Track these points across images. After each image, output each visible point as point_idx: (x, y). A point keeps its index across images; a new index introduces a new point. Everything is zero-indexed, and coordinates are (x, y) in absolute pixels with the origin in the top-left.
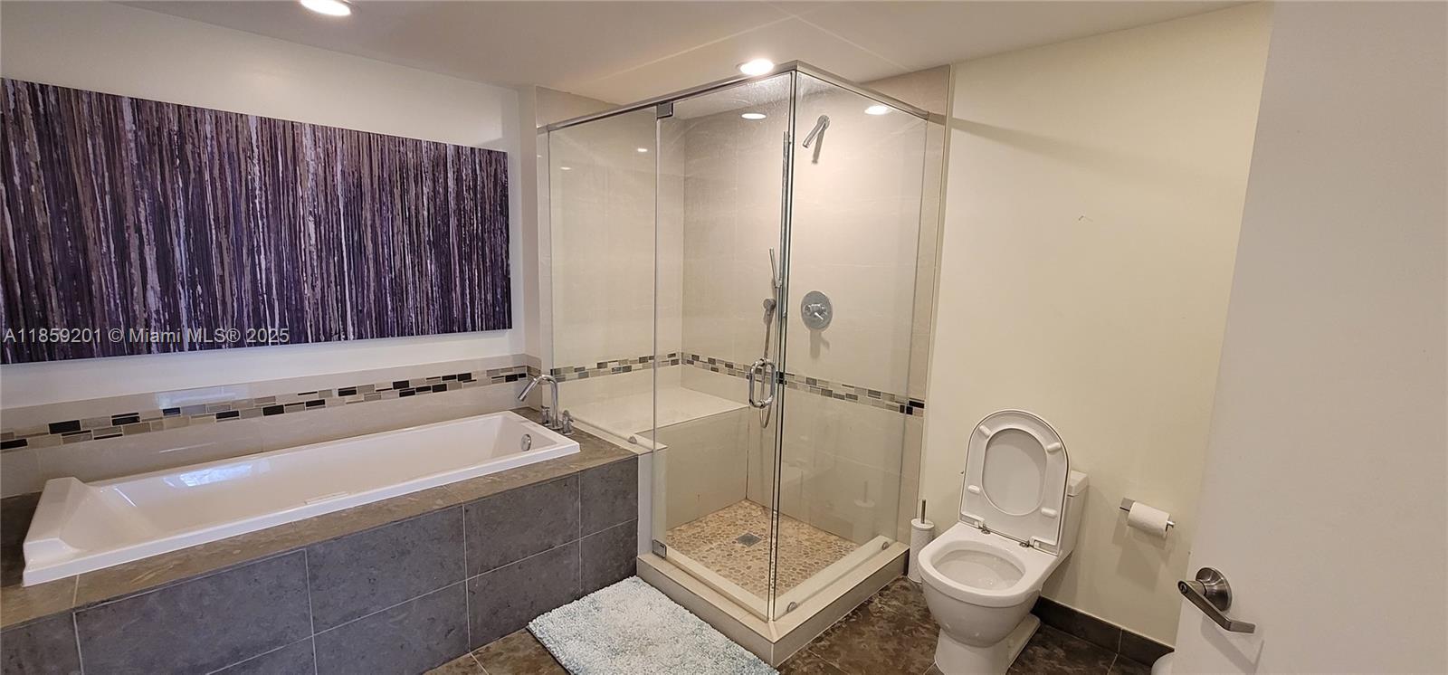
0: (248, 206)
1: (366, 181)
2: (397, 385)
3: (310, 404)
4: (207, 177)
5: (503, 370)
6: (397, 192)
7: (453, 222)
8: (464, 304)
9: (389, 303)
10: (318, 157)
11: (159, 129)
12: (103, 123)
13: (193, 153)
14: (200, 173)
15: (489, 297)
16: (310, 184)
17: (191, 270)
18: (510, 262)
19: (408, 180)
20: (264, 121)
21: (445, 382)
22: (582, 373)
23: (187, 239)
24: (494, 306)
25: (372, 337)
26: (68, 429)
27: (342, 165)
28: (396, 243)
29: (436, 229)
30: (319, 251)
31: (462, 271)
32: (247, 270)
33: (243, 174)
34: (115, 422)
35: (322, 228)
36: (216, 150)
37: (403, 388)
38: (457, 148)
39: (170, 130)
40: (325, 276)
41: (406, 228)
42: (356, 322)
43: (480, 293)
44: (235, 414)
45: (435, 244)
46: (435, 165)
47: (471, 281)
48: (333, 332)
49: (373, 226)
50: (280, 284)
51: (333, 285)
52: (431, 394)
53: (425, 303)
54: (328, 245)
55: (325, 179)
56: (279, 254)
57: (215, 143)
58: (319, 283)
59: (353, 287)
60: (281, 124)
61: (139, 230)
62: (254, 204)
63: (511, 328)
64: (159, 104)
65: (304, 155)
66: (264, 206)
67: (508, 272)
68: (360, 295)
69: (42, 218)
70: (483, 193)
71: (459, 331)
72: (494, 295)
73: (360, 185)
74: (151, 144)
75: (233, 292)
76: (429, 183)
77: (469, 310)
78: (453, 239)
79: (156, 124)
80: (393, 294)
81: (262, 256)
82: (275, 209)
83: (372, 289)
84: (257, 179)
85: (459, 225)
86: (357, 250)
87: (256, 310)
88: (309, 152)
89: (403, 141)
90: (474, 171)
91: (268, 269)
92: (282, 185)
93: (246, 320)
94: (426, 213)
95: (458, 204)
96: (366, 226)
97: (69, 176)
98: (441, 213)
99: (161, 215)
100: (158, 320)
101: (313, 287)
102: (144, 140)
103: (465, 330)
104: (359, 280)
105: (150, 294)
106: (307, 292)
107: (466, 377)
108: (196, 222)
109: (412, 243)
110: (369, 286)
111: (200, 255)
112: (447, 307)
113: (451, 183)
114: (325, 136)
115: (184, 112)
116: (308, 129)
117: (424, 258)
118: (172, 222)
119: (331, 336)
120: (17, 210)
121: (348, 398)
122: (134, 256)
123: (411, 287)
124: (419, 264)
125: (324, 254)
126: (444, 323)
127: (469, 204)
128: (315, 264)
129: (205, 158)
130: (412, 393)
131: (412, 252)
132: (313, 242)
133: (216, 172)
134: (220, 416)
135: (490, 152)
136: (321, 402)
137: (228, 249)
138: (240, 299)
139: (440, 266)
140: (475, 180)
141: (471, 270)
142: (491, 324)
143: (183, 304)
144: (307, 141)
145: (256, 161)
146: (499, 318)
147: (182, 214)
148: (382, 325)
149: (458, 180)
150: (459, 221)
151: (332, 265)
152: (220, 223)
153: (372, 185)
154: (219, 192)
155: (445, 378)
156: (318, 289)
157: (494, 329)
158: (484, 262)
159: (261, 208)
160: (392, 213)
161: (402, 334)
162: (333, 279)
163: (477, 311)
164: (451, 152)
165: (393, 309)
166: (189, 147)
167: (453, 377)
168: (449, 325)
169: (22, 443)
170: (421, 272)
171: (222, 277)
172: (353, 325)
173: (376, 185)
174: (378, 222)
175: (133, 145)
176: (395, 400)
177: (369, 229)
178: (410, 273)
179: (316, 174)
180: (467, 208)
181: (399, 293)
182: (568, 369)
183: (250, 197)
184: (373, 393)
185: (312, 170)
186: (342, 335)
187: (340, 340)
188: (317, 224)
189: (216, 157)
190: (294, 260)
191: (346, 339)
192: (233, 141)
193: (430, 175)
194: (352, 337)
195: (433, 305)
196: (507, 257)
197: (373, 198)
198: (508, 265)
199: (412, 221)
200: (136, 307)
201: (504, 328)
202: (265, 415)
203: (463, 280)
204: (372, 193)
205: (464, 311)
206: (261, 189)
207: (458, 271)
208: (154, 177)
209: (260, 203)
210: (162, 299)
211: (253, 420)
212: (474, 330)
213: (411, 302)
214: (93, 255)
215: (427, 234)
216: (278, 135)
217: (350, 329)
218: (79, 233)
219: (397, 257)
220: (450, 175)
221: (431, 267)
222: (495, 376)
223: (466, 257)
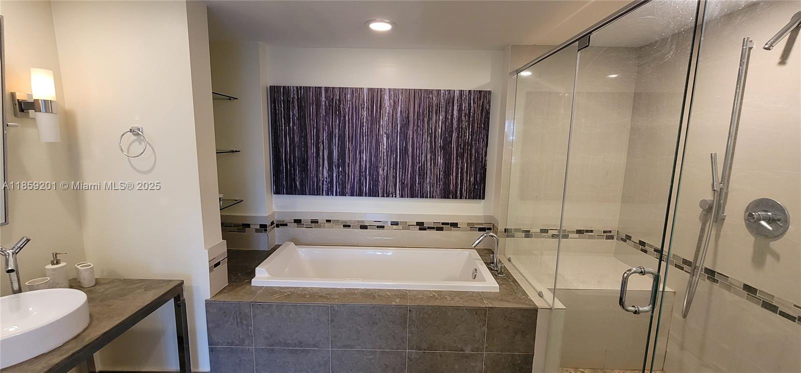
0: (361, 130)
1: (411, 115)
2: (418, 224)
3: (378, 227)
4: (347, 118)
5: (477, 224)
6: (426, 120)
7: (455, 135)
8: (457, 183)
9: (417, 179)
10: (390, 105)
11: (333, 99)
12: (316, 99)
13: (343, 108)
14: (345, 117)
15: (472, 179)
16: (386, 118)
17: (338, 160)
18: (487, 159)
19: (432, 113)
20: (370, 90)
21: (443, 226)
22: (527, 234)
23: (338, 147)
24: (474, 185)
25: (408, 197)
26: (298, 222)
27: (401, 107)
28: (423, 147)
29: (445, 140)
30: (387, 152)
31: (457, 164)
32: (358, 161)
33: (360, 116)
34: (312, 222)
35: (389, 140)
36: (351, 106)
37: (421, 226)
38: (461, 91)
39: (336, 99)
40: (389, 164)
41: (429, 139)
42: (401, 189)
43: (467, 176)
44: (349, 226)
45: (443, 148)
46: (447, 103)
47: (462, 169)
48: (390, 193)
49: (413, 139)
50: (370, 168)
51: (392, 169)
52: (434, 231)
53: (436, 181)
54: (391, 149)
55: (393, 115)
56: (371, 153)
57: (351, 103)
58: (386, 167)
59: (401, 170)
60: (376, 90)
61: (323, 144)
62: (363, 129)
63: (484, 198)
64: (333, 88)
65: (385, 104)
66: (366, 130)
67: (485, 165)
68: (404, 174)
69: (297, 139)
70: (474, 117)
71: (452, 198)
72: (475, 178)
73: (408, 118)
74: (330, 106)
75: (352, 171)
76: (443, 113)
77: (459, 186)
78: (454, 145)
79: (332, 97)
80: (420, 175)
81: (364, 154)
82: (371, 131)
83: (410, 172)
84: (365, 118)
85: (458, 137)
86: (404, 151)
87: (360, 179)
88: (387, 103)
89: (431, 92)
90: (469, 104)
91: (366, 160)
92: (374, 120)
93: (356, 184)
94: (440, 131)
95: (458, 125)
96: (409, 139)
97: (305, 122)
98: (448, 130)
99: (331, 136)
100: (326, 182)
101: (383, 170)
102: (327, 104)
103: (456, 198)
104: (404, 167)
105: (325, 170)
106: (381, 172)
107: (455, 225)
108: (342, 138)
109: (431, 147)
110: (408, 170)
111: (342, 155)
112: (447, 184)
113: (455, 113)
114: (395, 93)
115: (342, 90)
116: (387, 91)
117: (437, 156)
118: (334, 140)
119: (389, 195)
120: (290, 136)
121: (395, 227)
122: (321, 154)
123: (429, 171)
124: (434, 160)
125: (389, 153)
126: (445, 193)
127: (465, 124)
128: (385, 158)
129: (347, 110)
130: (425, 229)
131: (431, 152)
132: (385, 147)
133: (350, 116)
134: (344, 226)
135: (480, 92)
136: (383, 227)
137: (352, 151)
138: (354, 174)
139: (445, 160)
140: (470, 110)
141: (462, 163)
142: (472, 195)
143: (335, 175)
144: (386, 97)
145: (365, 109)
146: (477, 192)
147: (337, 135)
148: (413, 191)
149: (460, 110)
150: (458, 134)
151: (392, 159)
152: (351, 140)
153: (414, 116)
154: (350, 125)
155: (443, 224)
156: (385, 171)
157: (474, 199)
158: (471, 158)
159: (365, 131)
160: (423, 131)
161: (422, 197)
162: (392, 166)
163: (464, 187)
164: (457, 94)
165: (419, 183)
166: (342, 106)
167: (447, 224)
168: (447, 194)
169: (286, 225)
170: (435, 164)
171: (349, 163)
172: (399, 190)
173: (416, 117)
174: (415, 136)
175: (324, 107)
176: (416, 231)
177: (411, 141)
178: (429, 163)
179: (389, 113)
180: (464, 127)
181: (422, 176)
182: (517, 230)
183: (362, 126)
184: (407, 226)
185: (387, 112)
186: (394, 195)
187: (393, 197)
188: (388, 139)
189: (351, 109)
190: (376, 156)
191: (395, 197)
192: (357, 101)
193: (444, 109)
194: (398, 196)
195: (440, 182)
196: (486, 155)
197: (414, 125)
198: (485, 160)
199: (432, 135)
200: (320, 176)
201: (480, 198)
202: (361, 228)
203: (457, 169)
204: (413, 121)
205: (457, 187)
206: (366, 122)
207: (455, 163)
208: (329, 121)
209: (365, 129)
210: (328, 173)
211: (356, 230)
212: (461, 198)
213: (428, 180)
214: (309, 154)
215: (440, 142)
216: (375, 95)
217: (398, 192)
218: (306, 146)
219: (423, 155)
220: (455, 108)
221: (440, 161)
222: (471, 226)
223: (460, 155)
